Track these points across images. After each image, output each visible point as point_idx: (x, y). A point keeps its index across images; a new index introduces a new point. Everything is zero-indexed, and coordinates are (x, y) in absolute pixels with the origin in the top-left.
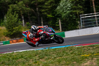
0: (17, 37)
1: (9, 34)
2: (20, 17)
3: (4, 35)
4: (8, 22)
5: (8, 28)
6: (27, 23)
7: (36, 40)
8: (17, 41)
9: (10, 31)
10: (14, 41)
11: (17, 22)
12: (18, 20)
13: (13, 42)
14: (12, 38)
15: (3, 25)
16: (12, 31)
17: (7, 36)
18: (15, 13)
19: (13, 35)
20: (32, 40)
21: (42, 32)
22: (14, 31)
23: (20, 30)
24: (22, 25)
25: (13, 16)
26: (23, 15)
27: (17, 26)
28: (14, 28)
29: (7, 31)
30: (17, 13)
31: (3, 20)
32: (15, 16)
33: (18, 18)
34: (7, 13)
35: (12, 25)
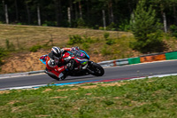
0: (153, 51)
1: (140, 46)
2: (159, 16)
3: (130, 46)
4: (138, 25)
5: (137, 35)
6: (171, 27)
7: (60, 69)
8: (154, 59)
9: (141, 40)
10: (148, 58)
11: (154, 24)
12: (156, 21)
13: (146, 60)
14: (144, 53)
15: (128, 29)
16: (145, 41)
17: (135, 49)
18: (150, 9)
19: (146, 47)
20: (53, 69)
21: (70, 58)
22: (148, 40)
23: (159, 38)
24: (163, 29)
25: (148, 14)
26: (164, 11)
27: (154, 32)
28: (148, 35)
29: (136, 41)
30: (154, 8)
31: (129, 19)
32: (150, 14)
33: (156, 17)
34: (135, 8)
35: (145, 30)
